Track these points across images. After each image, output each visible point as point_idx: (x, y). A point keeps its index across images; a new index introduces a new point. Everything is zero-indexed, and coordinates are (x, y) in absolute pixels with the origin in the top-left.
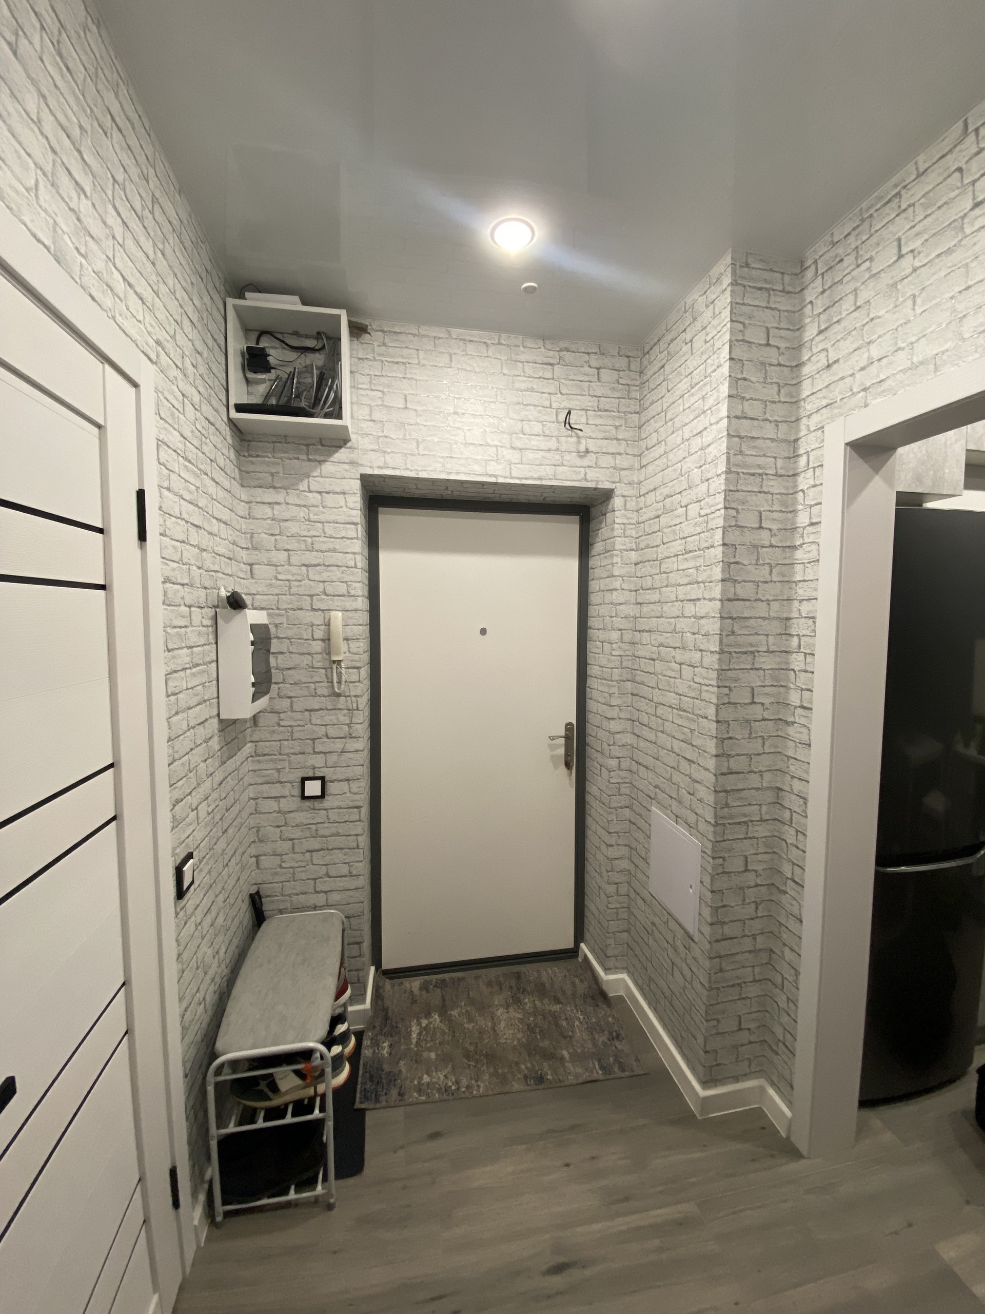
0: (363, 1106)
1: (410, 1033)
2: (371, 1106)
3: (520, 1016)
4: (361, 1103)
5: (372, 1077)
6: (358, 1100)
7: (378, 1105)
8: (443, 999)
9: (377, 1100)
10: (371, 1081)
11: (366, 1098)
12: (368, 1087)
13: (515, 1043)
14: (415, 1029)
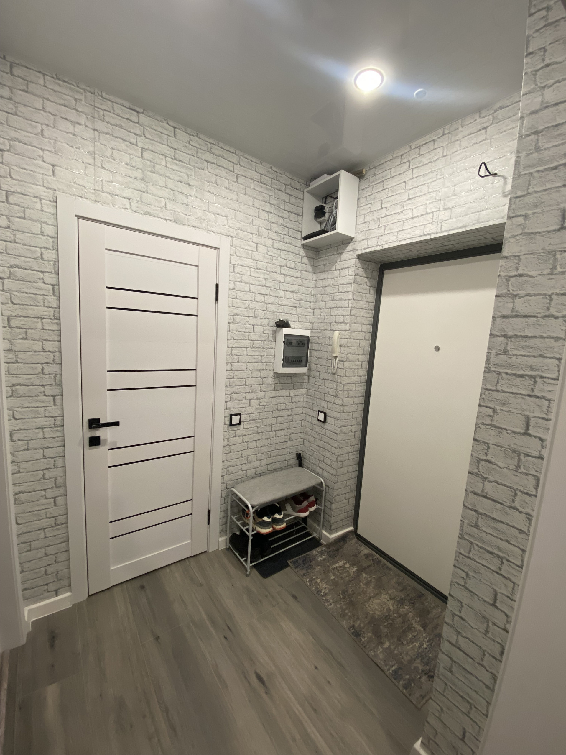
0: (290, 563)
1: (336, 562)
2: (292, 567)
3: (391, 608)
4: (291, 562)
5: (305, 560)
6: (291, 560)
7: (294, 569)
8: (369, 567)
9: (296, 568)
10: (303, 561)
11: (294, 563)
12: (299, 561)
13: (371, 612)
14: (341, 564)
